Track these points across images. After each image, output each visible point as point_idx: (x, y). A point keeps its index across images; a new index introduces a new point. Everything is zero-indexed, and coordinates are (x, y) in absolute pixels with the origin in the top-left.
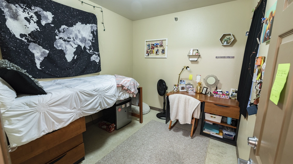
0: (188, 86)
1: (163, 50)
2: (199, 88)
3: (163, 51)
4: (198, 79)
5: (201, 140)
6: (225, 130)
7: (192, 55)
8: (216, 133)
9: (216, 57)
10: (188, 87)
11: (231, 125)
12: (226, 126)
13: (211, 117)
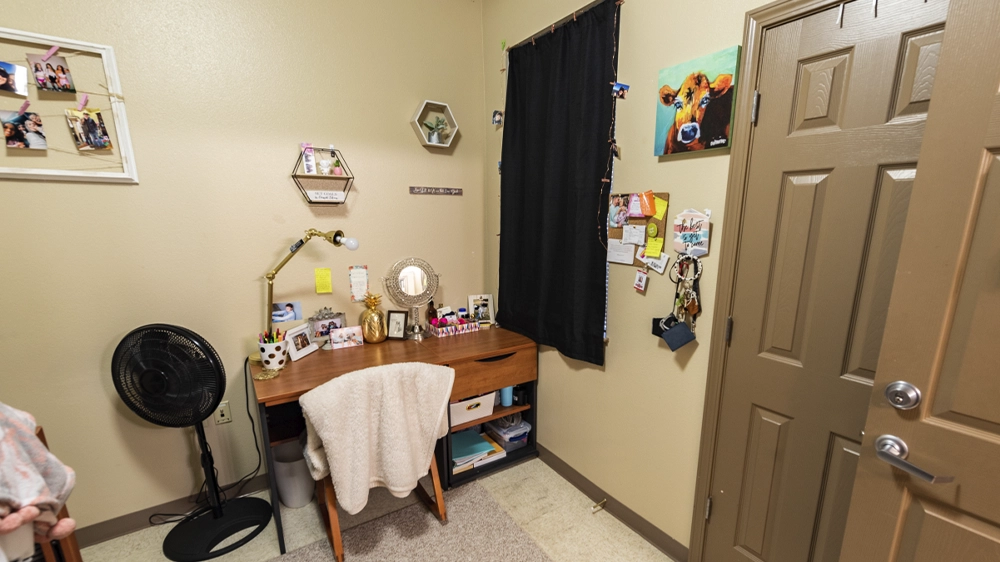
0: (319, 326)
1: (89, 126)
2: (376, 318)
3: (93, 135)
4: (360, 285)
5: (468, 503)
6: (504, 428)
7: (314, 173)
8: (489, 454)
9: (412, 190)
10: (323, 327)
11: (515, 403)
12: (505, 417)
13: (469, 408)
